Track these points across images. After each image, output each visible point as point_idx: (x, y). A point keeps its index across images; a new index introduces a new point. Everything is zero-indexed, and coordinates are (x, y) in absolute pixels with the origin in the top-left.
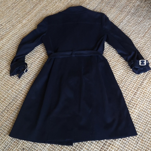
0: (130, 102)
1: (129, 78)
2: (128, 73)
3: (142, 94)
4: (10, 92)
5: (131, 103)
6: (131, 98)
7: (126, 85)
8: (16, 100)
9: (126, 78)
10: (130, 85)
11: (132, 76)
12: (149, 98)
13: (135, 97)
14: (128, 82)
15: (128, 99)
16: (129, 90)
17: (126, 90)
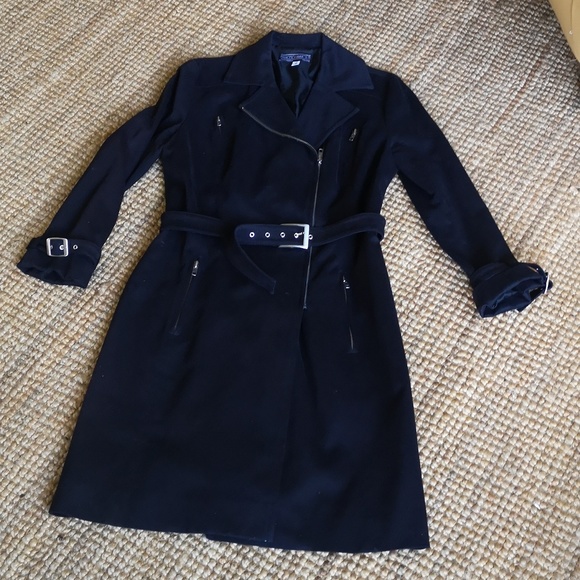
0: (447, 361)
1: (441, 278)
2: (441, 260)
3: (489, 335)
4: (7, 334)
5: (452, 368)
6: (450, 349)
7: (432, 304)
8: (32, 363)
9: (431, 278)
10: (445, 303)
11: (455, 273)
12: (513, 347)
13: (464, 343)
14: (440, 293)
15: (441, 353)
16: (444, 321)
17: (433, 320)
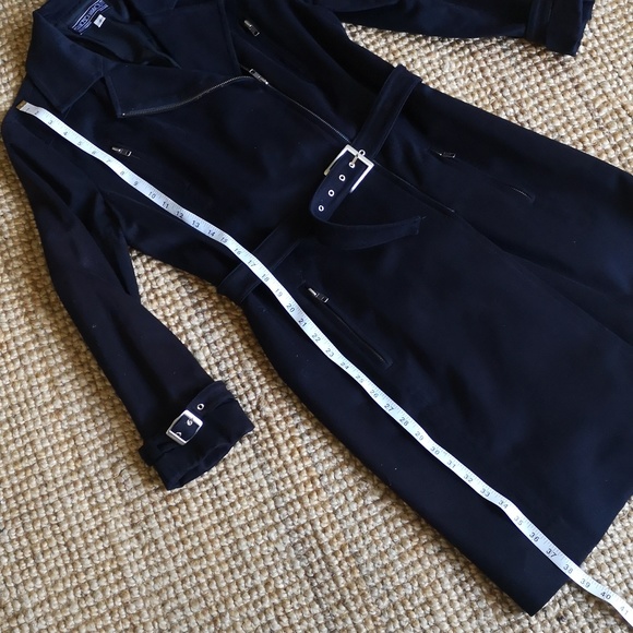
0: (597, 121)
1: (496, 63)
2: (473, 50)
3: (593, 64)
5: (607, 121)
6: (585, 110)
7: (521, 92)
9: (488, 73)
10: (528, 79)
11: (499, 47)
12: (621, 53)
13: (587, 92)
14: (513, 77)
15: (584, 121)
16: (549, 94)
17: (541, 103)
